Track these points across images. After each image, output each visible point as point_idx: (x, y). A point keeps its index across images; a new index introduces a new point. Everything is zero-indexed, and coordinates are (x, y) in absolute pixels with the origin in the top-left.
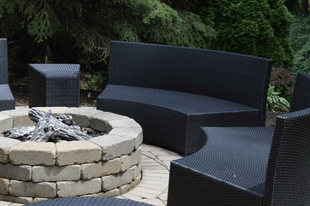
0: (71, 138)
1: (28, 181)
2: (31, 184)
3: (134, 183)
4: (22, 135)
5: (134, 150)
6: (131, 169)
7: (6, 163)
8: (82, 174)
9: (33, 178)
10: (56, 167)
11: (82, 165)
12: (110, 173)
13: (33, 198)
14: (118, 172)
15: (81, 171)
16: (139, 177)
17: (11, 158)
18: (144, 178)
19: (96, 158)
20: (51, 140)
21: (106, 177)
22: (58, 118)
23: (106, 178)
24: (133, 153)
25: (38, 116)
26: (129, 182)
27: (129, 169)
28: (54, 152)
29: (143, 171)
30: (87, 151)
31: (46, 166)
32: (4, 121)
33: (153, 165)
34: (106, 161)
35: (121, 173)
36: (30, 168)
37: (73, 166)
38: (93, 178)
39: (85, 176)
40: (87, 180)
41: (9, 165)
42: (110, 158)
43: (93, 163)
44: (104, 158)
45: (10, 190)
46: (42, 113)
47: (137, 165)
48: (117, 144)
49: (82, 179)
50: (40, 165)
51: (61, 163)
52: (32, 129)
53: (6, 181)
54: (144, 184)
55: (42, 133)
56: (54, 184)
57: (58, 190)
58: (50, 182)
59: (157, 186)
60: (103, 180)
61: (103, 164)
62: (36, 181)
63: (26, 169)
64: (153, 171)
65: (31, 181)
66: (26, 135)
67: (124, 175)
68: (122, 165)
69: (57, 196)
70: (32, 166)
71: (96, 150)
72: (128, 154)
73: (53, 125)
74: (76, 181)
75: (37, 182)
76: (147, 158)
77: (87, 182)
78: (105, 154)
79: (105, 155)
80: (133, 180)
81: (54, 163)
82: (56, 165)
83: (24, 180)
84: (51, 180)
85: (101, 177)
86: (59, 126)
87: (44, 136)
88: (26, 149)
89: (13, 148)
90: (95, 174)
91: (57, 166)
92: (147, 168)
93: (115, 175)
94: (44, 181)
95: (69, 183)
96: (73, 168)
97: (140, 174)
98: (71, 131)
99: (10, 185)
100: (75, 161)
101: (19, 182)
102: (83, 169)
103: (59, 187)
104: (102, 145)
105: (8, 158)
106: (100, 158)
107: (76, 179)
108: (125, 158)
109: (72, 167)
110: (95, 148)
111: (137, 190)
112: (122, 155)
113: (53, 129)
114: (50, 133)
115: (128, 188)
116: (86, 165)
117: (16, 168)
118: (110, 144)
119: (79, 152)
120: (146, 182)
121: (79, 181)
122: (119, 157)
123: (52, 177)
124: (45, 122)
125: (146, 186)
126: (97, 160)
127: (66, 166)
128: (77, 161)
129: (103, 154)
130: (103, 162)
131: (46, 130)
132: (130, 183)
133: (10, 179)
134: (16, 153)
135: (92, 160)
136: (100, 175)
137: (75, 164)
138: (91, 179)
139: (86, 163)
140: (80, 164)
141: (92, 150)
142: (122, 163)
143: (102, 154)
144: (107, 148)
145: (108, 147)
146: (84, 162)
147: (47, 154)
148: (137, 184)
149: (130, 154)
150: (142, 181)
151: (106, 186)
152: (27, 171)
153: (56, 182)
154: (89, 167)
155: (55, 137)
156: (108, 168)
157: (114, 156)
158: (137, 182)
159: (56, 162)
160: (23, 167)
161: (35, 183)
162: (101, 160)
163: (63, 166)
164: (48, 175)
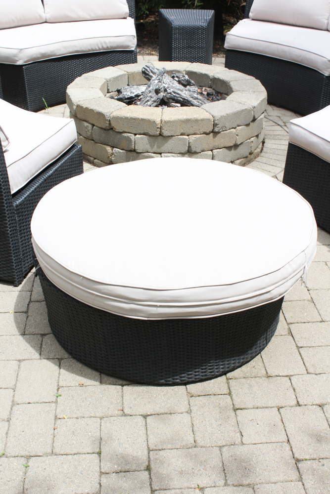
0: (185, 103)
1: (131, 151)
2: (135, 154)
3: (252, 156)
4: (133, 95)
5: (254, 120)
6: (248, 142)
7: (108, 130)
8: (189, 147)
9: (136, 148)
10: (161, 137)
11: (190, 136)
12: (222, 146)
14: (232, 145)
15: (189, 144)
16: (259, 150)
17: (113, 124)
18: (265, 149)
19: (207, 129)
20: (163, 103)
21: (218, 150)
22: (173, 77)
23: (218, 152)
24: (251, 124)
25: (151, 74)
26: (245, 156)
27: (246, 141)
28: (158, 121)
29: (266, 141)
30: (196, 121)
31: (150, 136)
32: (117, 77)
33: (278, 134)
34: (219, 133)
35: (236, 146)
36: (132, 137)
37: (179, 137)
38: (202, 151)
39: (193, 149)
40: (196, 153)
41: (111, 132)
42: (224, 129)
43: (202, 134)
44: (216, 130)
45: (113, 158)
46: (155, 71)
47: (257, 136)
48: (232, 114)
49: (190, 152)
50: (144, 134)
51: (166, 133)
52: (143, 88)
53: (109, 149)
54: (264, 158)
55: (153, 94)
56: (159, 156)
58: (154, 153)
59: (278, 162)
60: (214, 154)
61: (214, 137)
62: (139, 151)
63: (128, 137)
64: (278, 142)
65: (135, 151)
66: (138, 96)
67: (240, 148)
68: (237, 137)
70: (135, 135)
71: (206, 119)
72: (245, 124)
73: (166, 86)
74: (183, 154)
75: (140, 153)
76: (274, 124)
77: (196, 156)
78: (217, 125)
79: (218, 126)
80: (251, 154)
81: (158, 132)
82: (160, 135)
83: (127, 149)
84: (155, 151)
85: (212, 150)
86: (173, 87)
87: (155, 98)
88: (128, 115)
89: (116, 114)
90: (205, 146)
91: (162, 136)
92: (271, 137)
93: (229, 148)
94: (148, 152)
96: (180, 139)
97: (260, 146)
98: (185, 93)
99: (112, 154)
100: (182, 131)
101: (122, 151)
102: (191, 141)
104: (214, 114)
105: (110, 124)
106: (211, 129)
107: (183, 152)
108: (241, 130)
109: (178, 138)
110: (206, 118)
111: (253, 165)
112: (238, 126)
113: (165, 90)
114: (162, 95)
115: (243, 163)
116: (195, 136)
117: (119, 136)
118: (224, 113)
119: (187, 121)
120: (267, 155)
121: (186, 153)
122: (235, 128)
123: (155, 149)
124: (156, 81)
125: (264, 160)
126: (208, 132)
127: (172, 136)
128: (185, 132)
129: (215, 125)
130: (215, 133)
131: (157, 91)
132: (247, 157)
133: (113, 147)
134: (118, 119)
135: (202, 131)
136: (211, 148)
137: (182, 134)
138: (200, 153)
139: (195, 134)
140: (188, 135)
141: (202, 120)
142: (237, 135)
143: (213, 125)
144: (220, 118)
145: (221, 117)
146: (193, 132)
147: (151, 123)
148: (255, 158)
149: (248, 125)
150: (262, 154)
152: (129, 139)
153: (161, 154)
154: (197, 139)
155: (168, 99)
156: (220, 140)
157: (228, 125)
158: (255, 155)
159: (160, 132)
160: (125, 135)
161: (138, 153)
162: (213, 132)
163: (169, 136)
164: (152, 147)
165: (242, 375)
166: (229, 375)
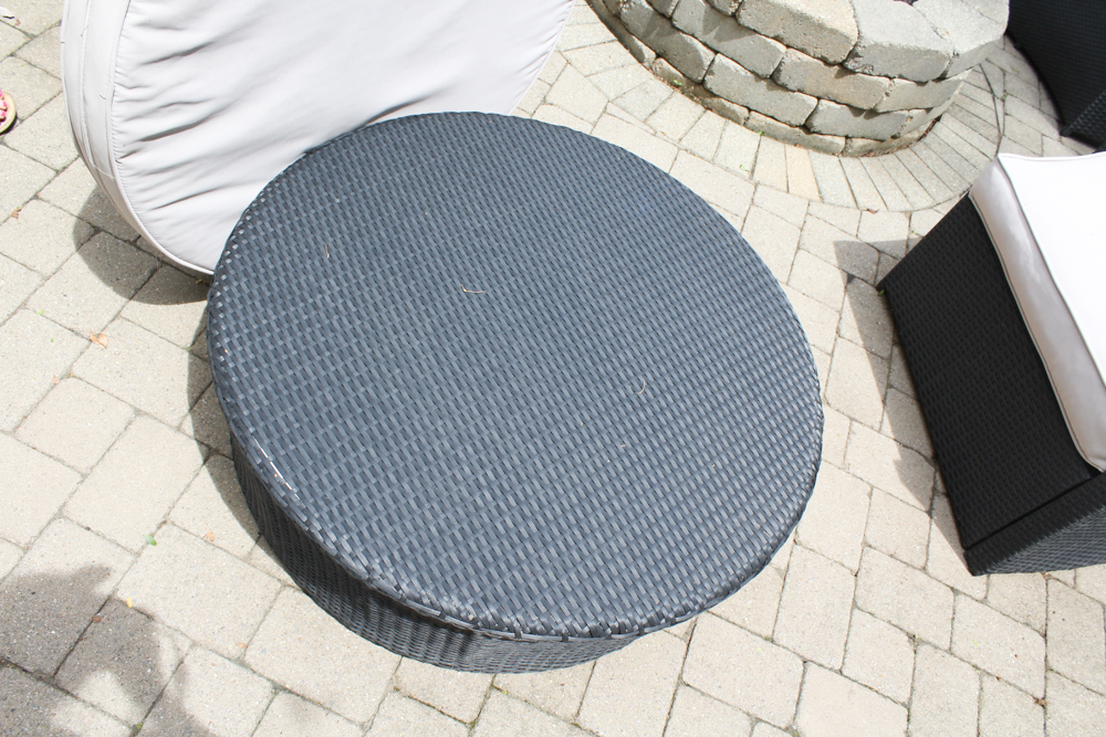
1: (663, 15)
2: (667, 25)
3: (895, 142)
5: (942, 78)
6: (903, 116)
8: (778, 70)
9: (675, 17)
10: (732, 21)
11: (792, 50)
12: (845, 100)
13: (658, 56)
14: (865, 108)
15: (780, 64)
16: (917, 134)
18: (929, 138)
19: (833, 53)
21: (833, 104)
23: (829, 107)
24: (931, 83)
26: (880, 137)
27: (900, 112)
29: (944, 119)
30: (821, 27)
31: (714, 8)
33: (977, 112)
34: (853, 72)
35: (873, 113)
37: (769, 40)
38: (799, 91)
39: (783, 79)
40: (784, 87)
42: (866, 71)
43: (818, 58)
44: (850, 65)
45: (624, 10)
47: (928, 110)
48: (903, 49)
49: (774, 80)
51: (746, 19)
54: (915, 157)
56: (711, 55)
57: (709, 72)
58: (705, 44)
60: (820, 108)
61: (839, 76)
62: (677, 25)
64: (965, 131)
65: (670, 19)
67: (876, 120)
68: (885, 98)
69: (703, 82)
71: (842, 34)
72: (917, 80)
74: (758, 77)
75: (678, 30)
77: (779, 93)
78: (857, 55)
79: (857, 59)
80: (894, 137)
81: (731, 11)
82: (734, 16)
83: (657, 8)
84: (708, 43)
85: (819, 98)
90: (809, 84)
91: (737, 20)
92: (960, 115)
93: (857, 111)
94: (693, 36)
95: (743, 72)
96: (768, 46)
97: (925, 127)
100: (780, 32)
101: (647, 6)
102: (787, 60)
103: (714, 68)
104: (865, 32)
106: (841, 57)
107: (760, 73)
108: (903, 87)
109: (766, 43)
110: (843, 30)
111: (885, 164)
112: (901, 77)
115: (870, 148)
116: (800, 54)
118: (884, 40)
120: (925, 153)
121: (765, 79)
122: (890, 78)
123: (710, 38)
125: (913, 163)
126: (831, 60)
127: (755, 31)
128: (785, 36)
129: (853, 54)
130: (844, 69)
132: (882, 141)
135: (819, 53)
136: (820, 94)
137: (776, 38)
138: (794, 91)
139: (803, 51)
140: (788, 47)
141: (833, 32)
142: (887, 94)
143: (851, 52)
144: (872, 46)
145: (876, 44)
146: (800, 46)
148: (900, 148)
149: (922, 83)
150: (919, 147)
151: (817, 122)
153: (716, 52)
154: (802, 64)
156: (846, 87)
157: (879, 68)
158: (903, 143)
159: (737, 10)
161: (673, 26)
162: (841, 65)
163: (748, 29)
164: (707, 30)
165: (525, 693)
166: (503, 679)
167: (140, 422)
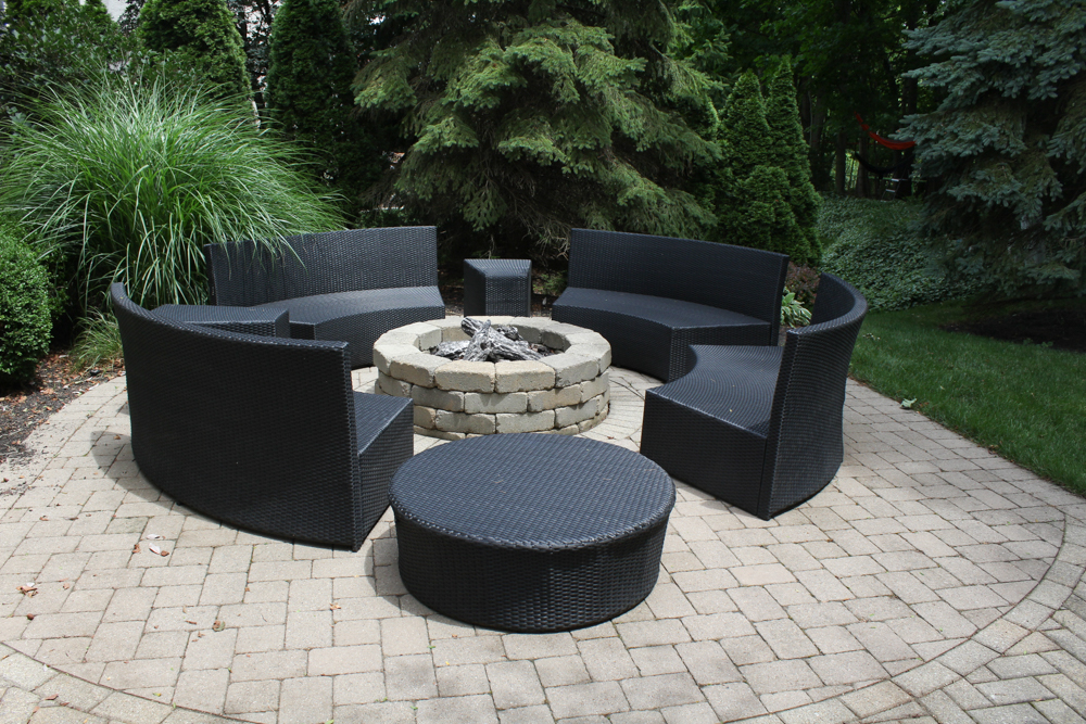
0: (515, 357)
1: (459, 412)
2: (463, 415)
3: (599, 418)
4: (453, 352)
5: (599, 375)
6: (594, 400)
7: (431, 388)
8: (529, 405)
9: (466, 408)
10: (495, 394)
11: (529, 392)
12: (566, 404)
13: (466, 434)
14: (577, 403)
15: (528, 401)
16: (605, 411)
17: (438, 381)
18: (611, 411)
19: (548, 383)
20: (491, 359)
21: (561, 409)
22: (499, 331)
23: (561, 411)
24: (597, 379)
25: (473, 327)
26: (591, 417)
27: (592, 399)
28: (492, 375)
29: (611, 402)
30: (536, 374)
31: (482, 393)
32: (431, 333)
33: (624, 395)
34: (561, 388)
35: (581, 404)
36: (461, 395)
37: (517, 393)
38: (544, 410)
39: (533, 408)
40: (536, 412)
41: (435, 391)
42: (567, 384)
43: (543, 390)
44: (559, 385)
45: (437, 422)
46: (478, 323)
47: (603, 394)
48: (576, 366)
49: (529, 411)
50: (475, 391)
51: (501, 389)
52: (465, 344)
53: (432, 411)
54: (612, 420)
55: (479, 349)
56: (493, 417)
57: (497, 424)
58: (487, 413)
59: (629, 423)
60: (557, 413)
61: (557, 393)
62: (469, 412)
63: (456, 395)
64: (625, 403)
65: (464, 411)
66: (458, 353)
67: (585, 407)
68: (582, 394)
69: (496, 432)
70: (465, 392)
71: (547, 373)
72: (590, 379)
73: (493, 340)
74: (521, 414)
75: (471, 414)
76: (617, 385)
77: (536, 415)
78: (560, 378)
79: (560, 380)
80: (597, 414)
81: (492, 389)
82: (495, 391)
83: (454, 410)
85: (554, 409)
86: (501, 341)
87: (481, 354)
88: (457, 370)
89: (442, 369)
90: (546, 405)
91: (497, 393)
92: (617, 399)
93: (574, 406)
94: (480, 413)
95: (513, 416)
96: (518, 397)
97: (607, 407)
98: (515, 348)
99: (436, 417)
100: (520, 387)
101: (448, 413)
102: (530, 398)
103: (499, 421)
104: (556, 367)
105: (434, 381)
106: (553, 384)
107: (521, 411)
108: (586, 385)
109: (516, 395)
111: (602, 427)
112: (583, 381)
113: (492, 345)
114: (489, 350)
115: (590, 425)
116: (534, 392)
117: (444, 395)
118: (566, 366)
119: (526, 375)
120: (615, 417)
121: (525, 413)
122: (578, 383)
123: (490, 408)
124: (482, 335)
125: (614, 422)
126: (549, 387)
127: (508, 393)
128: (523, 387)
129: (557, 379)
130: (558, 389)
131: (483, 346)
132: (593, 418)
133: (437, 409)
134: (443, 374)
135: (542, 386)
136: (553, 407)
137: (520, 391)
138: (541, 412)
139: (534, 390)
140: (527, 392)
141: (543, 373)
142: (582, 391)
144: (563, 371)
145: (564, 369)
146: (532, 388)
147: (484, 378)
148: (603, 420)
149: (593, 380)
150: (610, 416)
151: (560, 421)
152: (457, 399)
153: (495, 414)
154: (538, 396)
155: (495, 355)
156: (562, 397)
157: (571, 380)
158: (602, 417)
159: (495, 388)
160: (453, 393)
161: (468, 414)
162: (555, 387)
163: (505, 393)
164: (486, 405)
165: (629, 619)
166: (615, 620)
167: (383, 622)
